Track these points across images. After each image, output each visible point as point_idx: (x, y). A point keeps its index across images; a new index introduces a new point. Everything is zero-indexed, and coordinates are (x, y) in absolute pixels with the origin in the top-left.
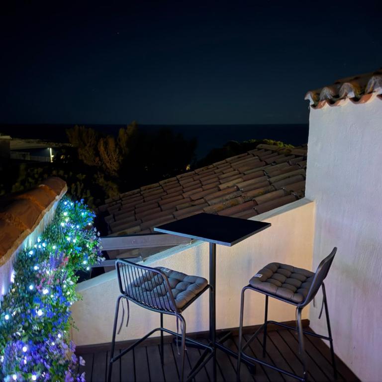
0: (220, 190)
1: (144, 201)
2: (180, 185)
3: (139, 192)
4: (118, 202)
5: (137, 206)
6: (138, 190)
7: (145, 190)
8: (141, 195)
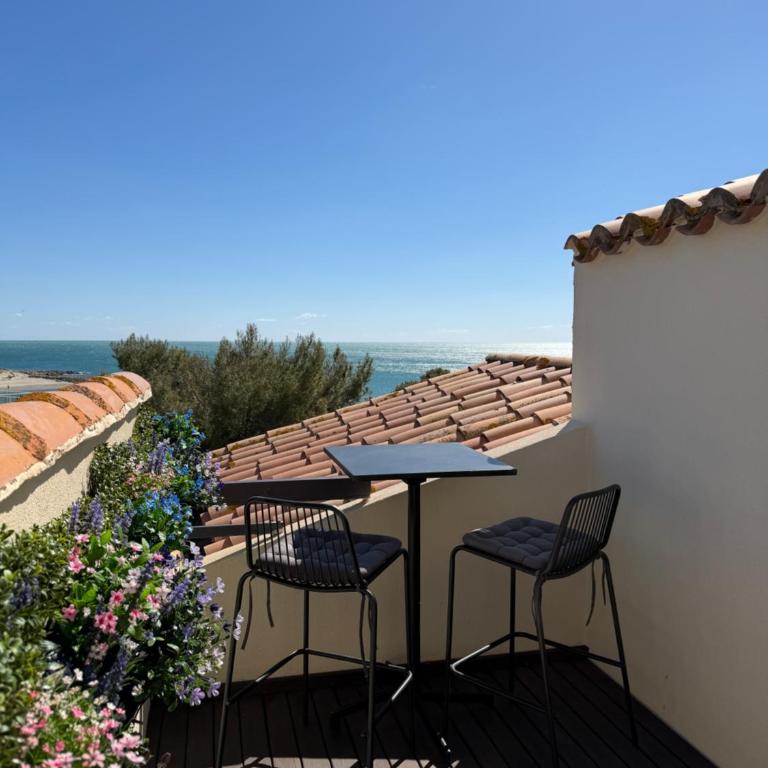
0: (417, 424)
1: (275, 452)
2: (343, 423)
3: (265, 439)
4: (224, 457)
5: (260, 460)
6: (263, 436)
7: (276, 435)
8: (268, 443)
